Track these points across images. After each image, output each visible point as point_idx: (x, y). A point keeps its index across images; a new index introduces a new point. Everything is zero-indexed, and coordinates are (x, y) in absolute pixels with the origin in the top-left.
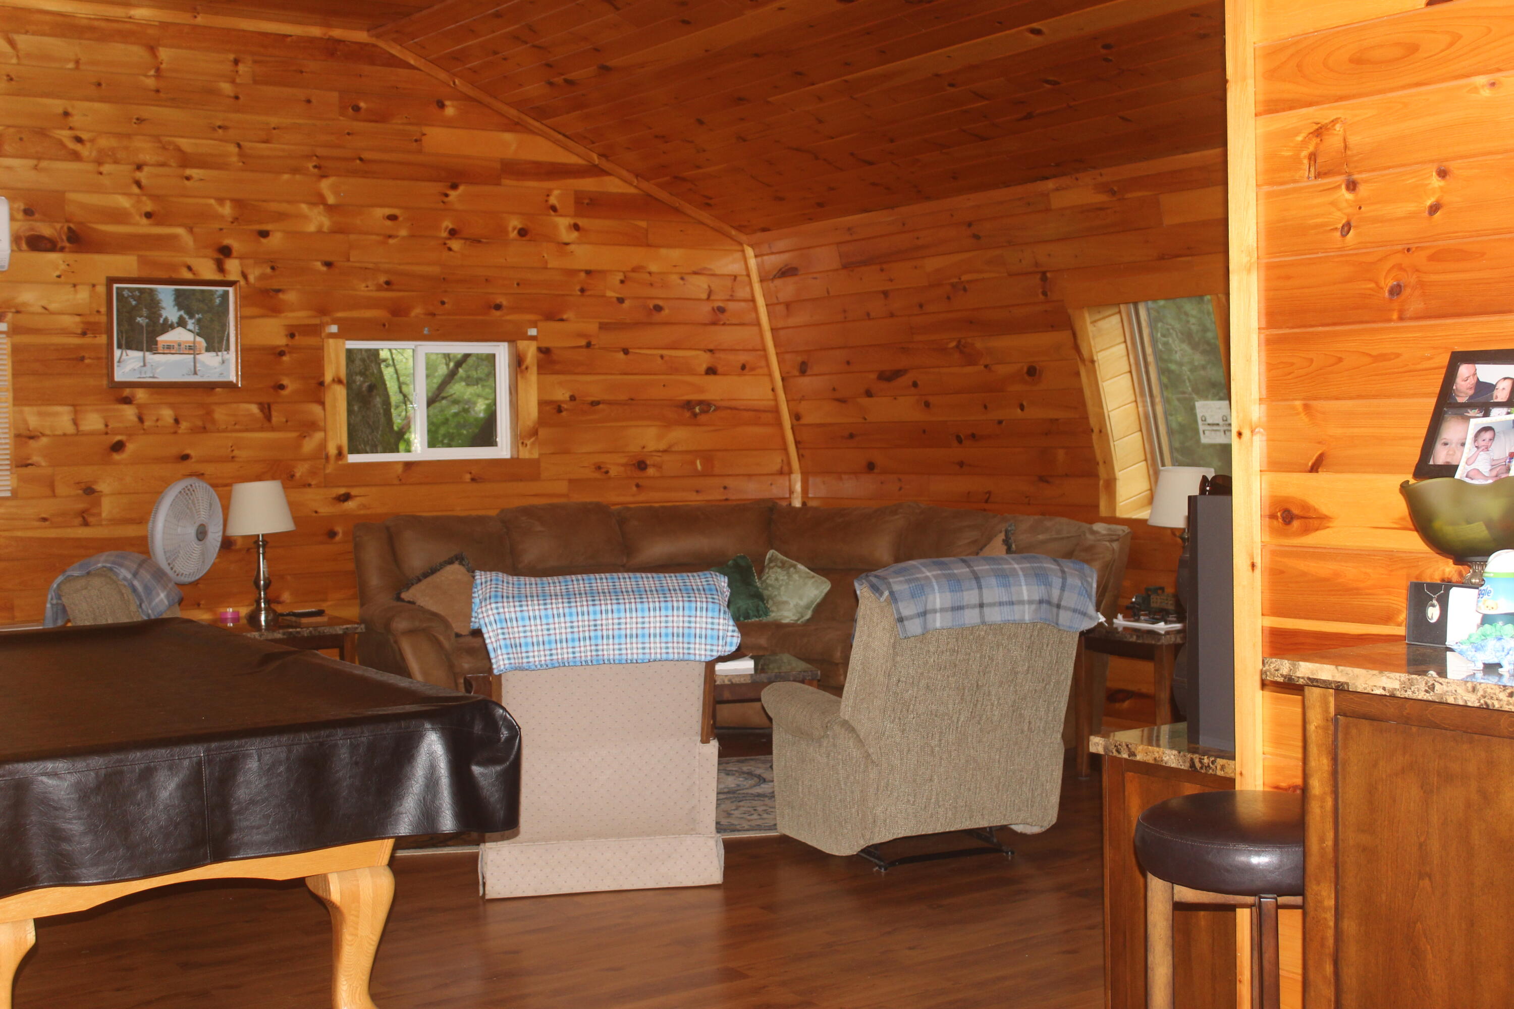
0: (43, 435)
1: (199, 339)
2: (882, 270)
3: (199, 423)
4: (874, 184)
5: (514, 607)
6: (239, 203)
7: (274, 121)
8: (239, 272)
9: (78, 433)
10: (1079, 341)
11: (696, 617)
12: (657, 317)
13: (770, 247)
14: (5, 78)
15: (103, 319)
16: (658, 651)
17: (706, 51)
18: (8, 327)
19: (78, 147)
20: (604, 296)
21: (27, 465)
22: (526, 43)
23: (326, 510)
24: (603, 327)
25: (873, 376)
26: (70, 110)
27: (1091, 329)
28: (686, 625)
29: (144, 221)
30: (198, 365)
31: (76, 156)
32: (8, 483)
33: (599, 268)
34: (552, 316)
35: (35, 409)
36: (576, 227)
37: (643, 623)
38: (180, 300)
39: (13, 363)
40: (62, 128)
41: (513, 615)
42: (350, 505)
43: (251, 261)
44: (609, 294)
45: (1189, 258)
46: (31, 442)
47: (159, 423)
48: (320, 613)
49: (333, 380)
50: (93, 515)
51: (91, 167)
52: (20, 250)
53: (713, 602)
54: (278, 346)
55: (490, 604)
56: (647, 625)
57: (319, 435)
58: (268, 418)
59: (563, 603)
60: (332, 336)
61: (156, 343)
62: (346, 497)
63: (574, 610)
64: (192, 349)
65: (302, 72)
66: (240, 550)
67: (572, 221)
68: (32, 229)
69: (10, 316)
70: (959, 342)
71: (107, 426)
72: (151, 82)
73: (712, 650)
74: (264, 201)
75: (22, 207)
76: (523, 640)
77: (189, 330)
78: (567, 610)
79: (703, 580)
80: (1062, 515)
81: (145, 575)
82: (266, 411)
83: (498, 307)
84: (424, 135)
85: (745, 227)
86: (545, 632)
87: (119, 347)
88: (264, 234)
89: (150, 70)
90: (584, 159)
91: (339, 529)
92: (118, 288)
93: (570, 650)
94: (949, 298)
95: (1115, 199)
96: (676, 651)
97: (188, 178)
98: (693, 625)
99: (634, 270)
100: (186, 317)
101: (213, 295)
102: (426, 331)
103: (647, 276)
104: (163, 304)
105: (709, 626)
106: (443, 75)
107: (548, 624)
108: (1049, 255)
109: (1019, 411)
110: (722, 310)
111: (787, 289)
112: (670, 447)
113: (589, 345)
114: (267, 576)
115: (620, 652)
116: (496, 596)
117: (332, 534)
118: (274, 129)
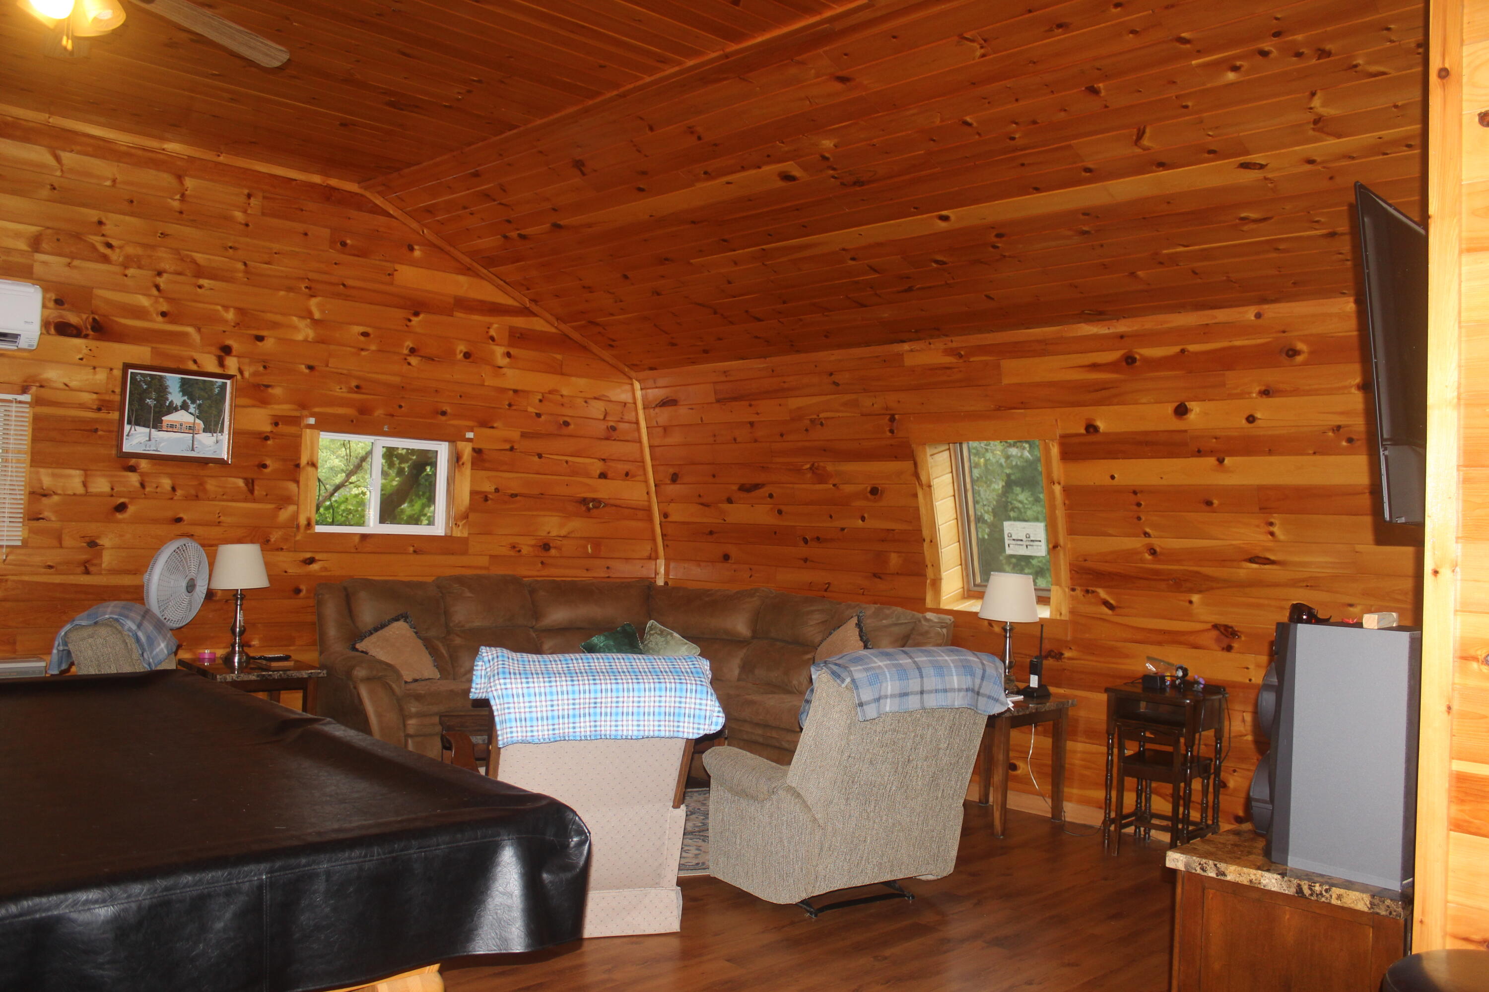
0: (55, 493)
1: (198, 421)
2: (750, 405)
3: (193, 492)
4: (756, 337)
5: (522, 683)
6: (241, 311)
7: (276, 247)
8: (237, 369)
9: (87, 494)
10: (919, 470)
11: (686, 698)
12: (565, 431)
13: (655, 383)
14: (49, 187)
15: (117, 398)
16: (652, 728)
17: (651, 216)
18: (32, 399)
19: (108, 251)
20: (526, 411)
21: (38, 519)
22: (494, 200)
23: (293, 570)
24: (524, 435)
25: (735, 488)
26: (104, 220)
27: (930, 460)
28: (677, 705)
29: (160, 319)
30: (195, 443)
31: (105, 259)
32: (20, 533)
33: (526, 389)
34: (485, 424)
35: (50, 471)
36: (509, 355)
37: (639, 702)
38: (185, 387)
39: (34, 430)
40: (95, 234)
41: (520, 691)
42: (315, 567)
43: (247, 360)
44: (530, 409)
45: (1022, 411)
46: (44, 499)
47: (159, 490)
48: (287, 658)
49: (308, 463)
50: (95, 565)
51: (117, 269)
52: (49, 333)
53: (701, 685)
54: (264, 432)
55: (499, 679)
56: (642, 704)
57: (292, 508)
58: (252, 491)
59: (566, 681)
60: (310, 426)
61: (161, 422)
62: (311, 561)
63: (576, 688)
64: (191, 429)
65: (302, 210)
66: (219, 601)
67: (506, 350)
68: (61, 317)
69: (34, 389)
70: (813, 465)
71: (112, 489)
72: (176, 204)
73: (699, 729)
74: (263, 312)
75: (54, 298)
76: (528, 715)
77: (191, 413)
78: (570, 688)
79: (689, 663)
80: (896, 605)
81: (148, 626)
82: (250, 485)
83: (444, 413)
84: (397, 270)
85: (636, 365)
86: (549, 708)
87: (129, 423)
88: (260, 339)
89: (176, 194)
90: (518, 302)
91: (303, 587)
92: (131, 373)
93: (571, 725)
94: (807, 430)
95: (961, 361)
96: (667, 728)
97: (200, 287)
98: (683, 705)
99: (550, 392)
100: (189, 402)
101: (213, 385)
102: (386, 429)
103: (559, 398)
104: (170, 390)
105: (698, 706)
106: (414, 225)
107: (552, 701)
108: (899, 402)
109: (860, 521)
110: (613, 429)
111: (664, 416)
112: (569, 533)
113: (512, 449)
114: (242, 624)
115: (617, 728)
116: (504, 673)
117: (298, 591)
118: (276, 253)
